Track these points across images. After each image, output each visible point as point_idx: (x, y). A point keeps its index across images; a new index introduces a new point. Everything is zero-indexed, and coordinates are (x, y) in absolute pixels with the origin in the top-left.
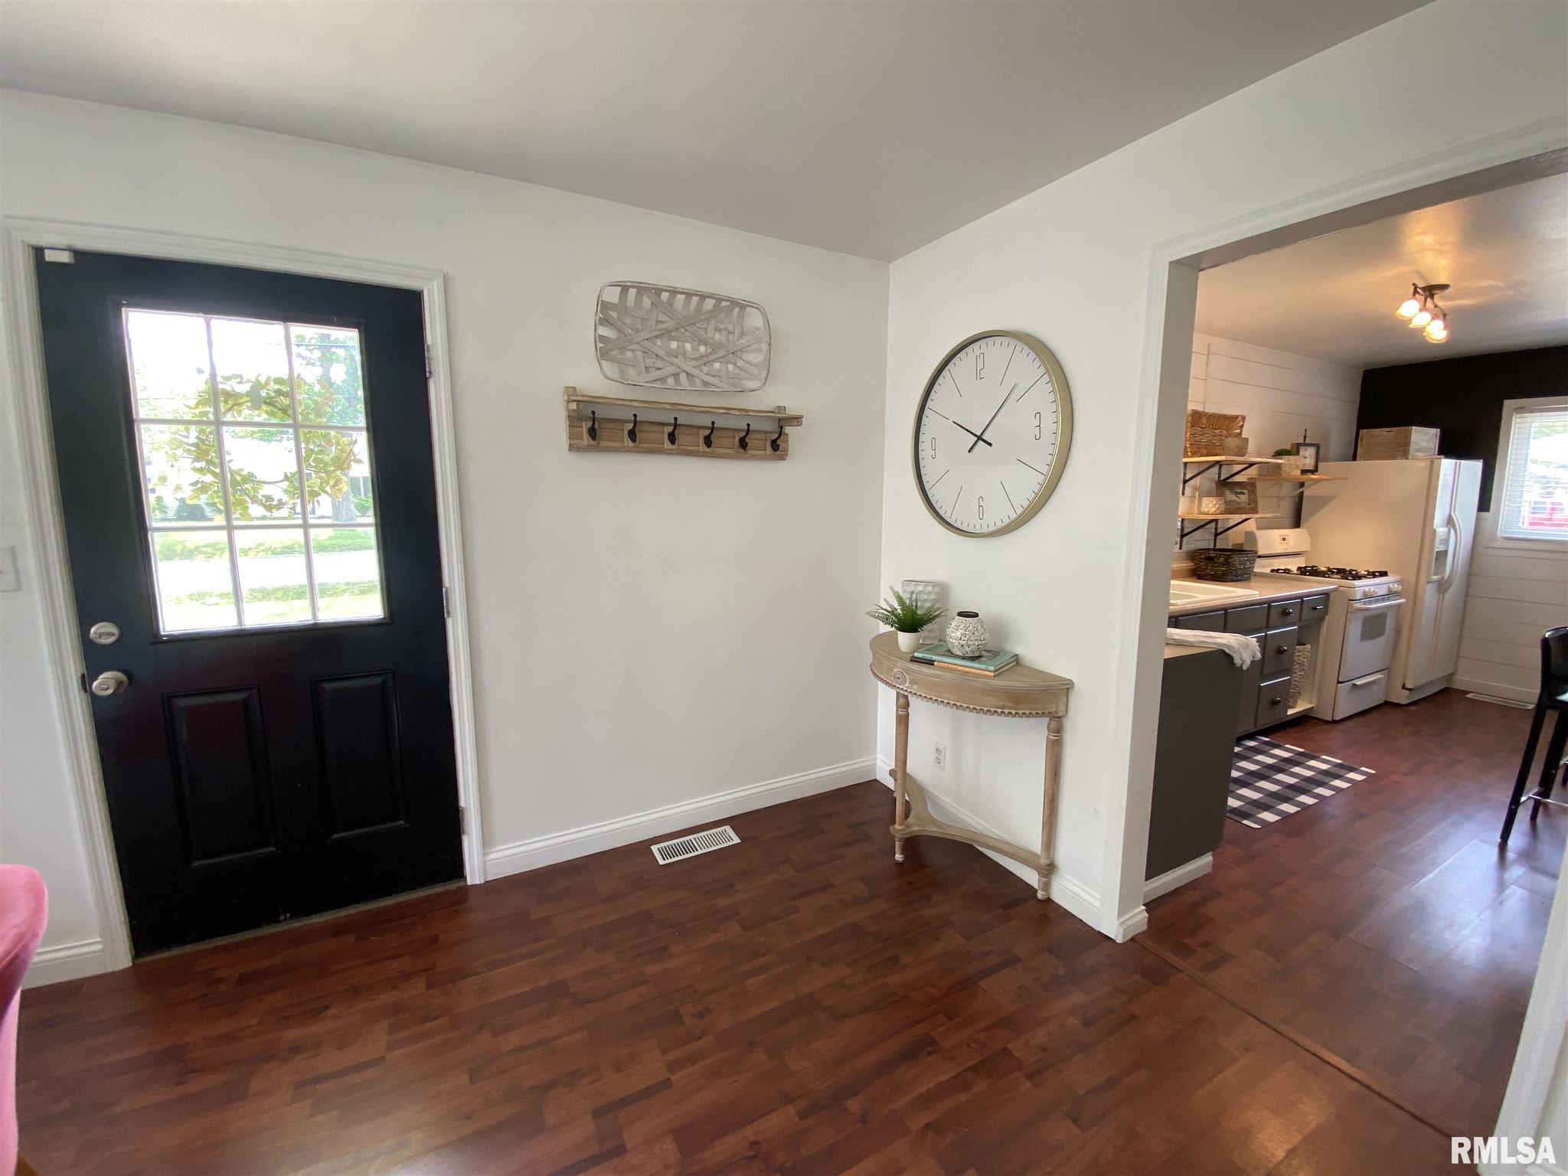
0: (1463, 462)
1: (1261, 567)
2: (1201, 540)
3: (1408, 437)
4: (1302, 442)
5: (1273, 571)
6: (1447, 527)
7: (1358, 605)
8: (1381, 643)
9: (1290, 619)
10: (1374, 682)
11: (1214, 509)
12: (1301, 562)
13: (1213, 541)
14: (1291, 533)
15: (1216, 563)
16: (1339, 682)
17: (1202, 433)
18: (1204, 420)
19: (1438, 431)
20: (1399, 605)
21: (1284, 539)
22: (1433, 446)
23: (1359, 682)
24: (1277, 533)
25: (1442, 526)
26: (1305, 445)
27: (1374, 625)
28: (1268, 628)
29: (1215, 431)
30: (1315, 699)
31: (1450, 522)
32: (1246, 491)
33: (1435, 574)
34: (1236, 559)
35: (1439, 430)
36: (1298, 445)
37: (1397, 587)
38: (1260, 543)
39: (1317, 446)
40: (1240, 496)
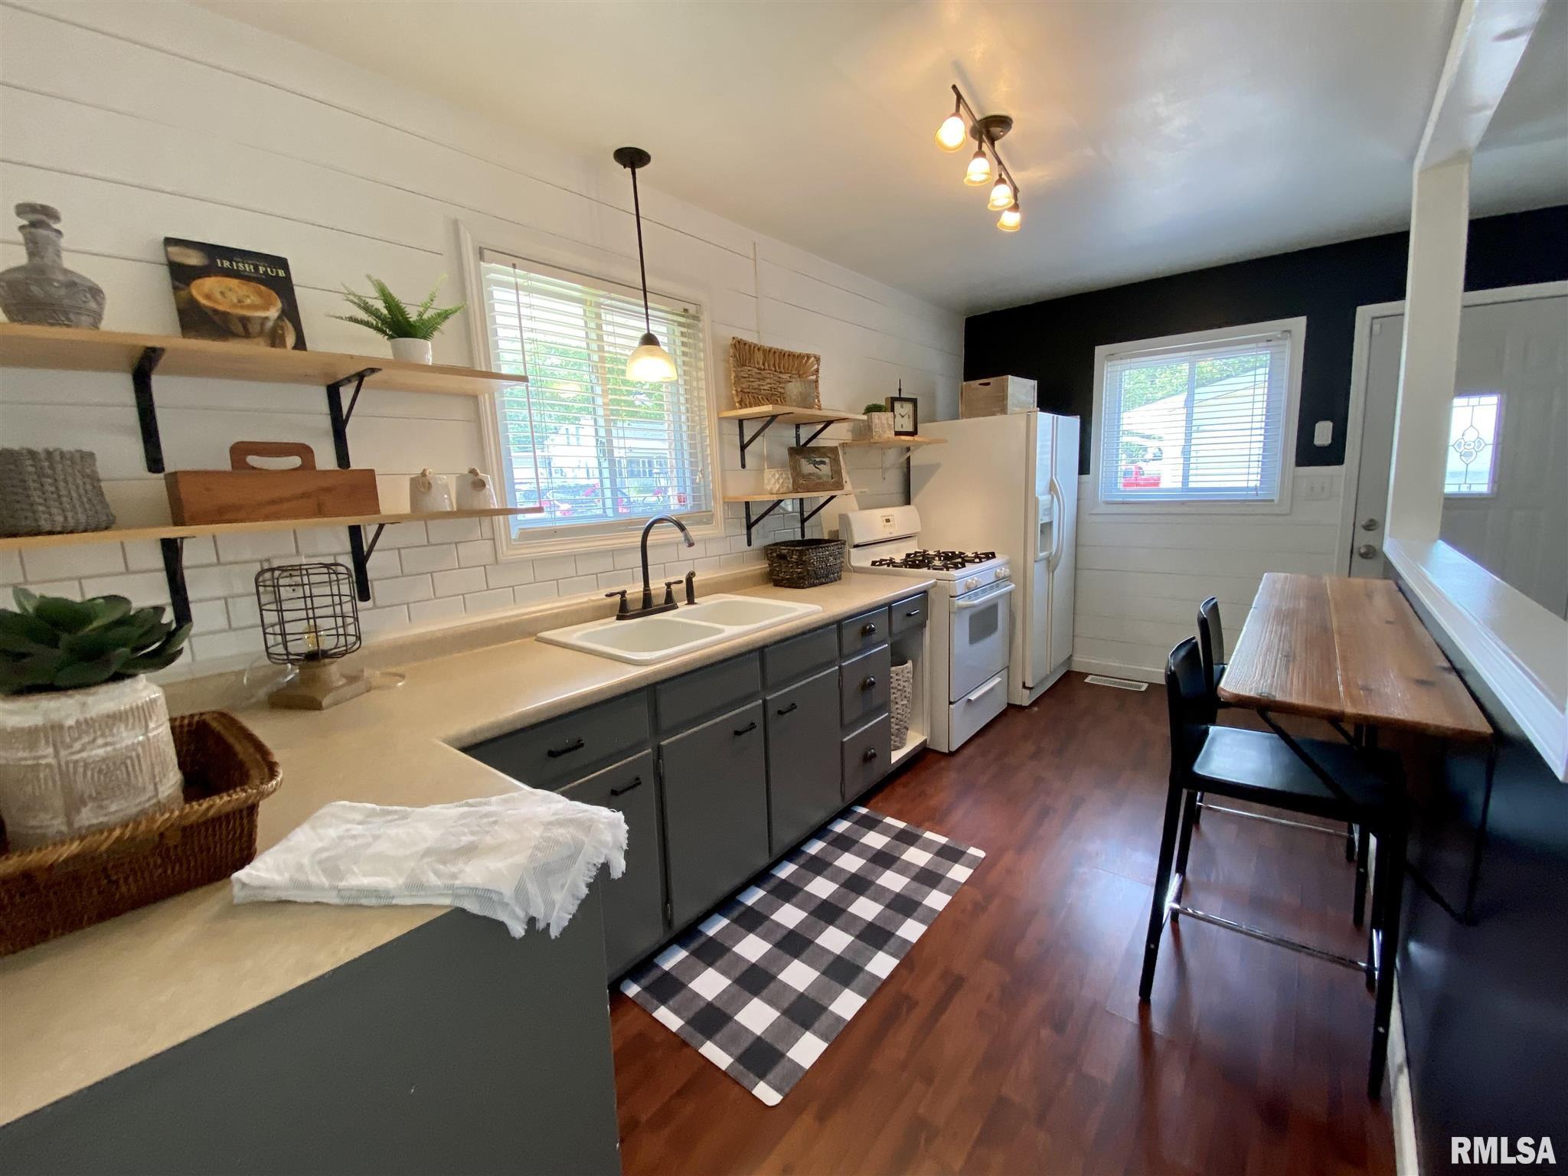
0: (1060, 417)
1: (860, 559)
2: (782, 530)
3: (1003, 390)
4: (898, 396)
5: (874, 563)
6: (1050, 493)
7: (961, 602)
8: (995, 641)
9: (874, 637)
10: (992, 689)
11: (778, 486)
12: (912, 547)
13: (800, 530)
14: (897, 513)
15: (789, 562)
16: (951, 703)
17: (758, 376)
18: (759, 356)
19: (1035, 383)
20: (1010, 593)
21: (888, 521)
22: (1032, 401)
23: (973, 697)
24: (879, 514)
25: (1044, 494)
26: (900, 399)
27: (983, 622)
28: (843, 657)
29: (781, 375)
30: (927, 729)
31: (1052, 488)
32: (827, 460)
33: (1042, 551)
34: (814, 556)
35: (1036, 381)
36: (893, 400)
37: (1004, 571)
38: (855, 527)
39: (914, 401)
40: (821, 466)
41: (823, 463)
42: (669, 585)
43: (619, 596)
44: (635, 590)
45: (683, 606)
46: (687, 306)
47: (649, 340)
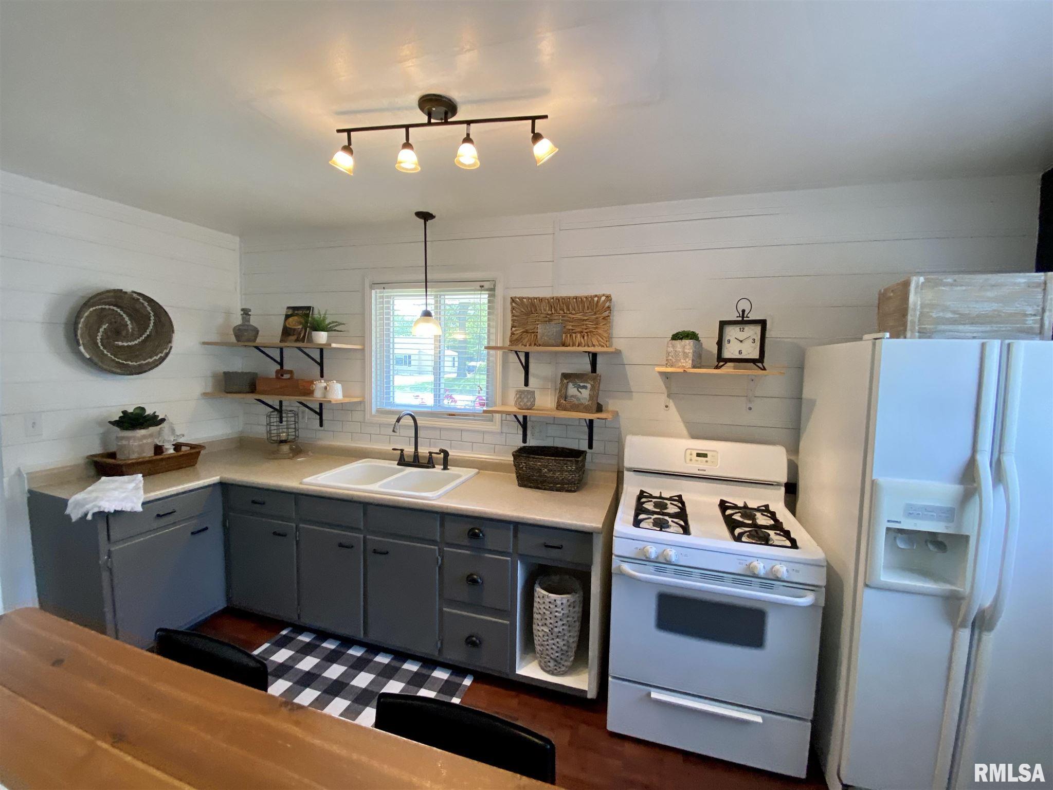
3: (908, 299)
4: (734, 319)
16: (609, 674)
21: (702, 455)
26: (738, 322)
28: (446, 543)
32: (588, 386)
36: (726, 324)
39: (763, 323)
40: (583, 391)
41: (585, 387)
42: (430, 453)
43: (400, 452)
44: (409, 450)
45: (439, 468)
46: (482, 284)
47: (427, 314)
